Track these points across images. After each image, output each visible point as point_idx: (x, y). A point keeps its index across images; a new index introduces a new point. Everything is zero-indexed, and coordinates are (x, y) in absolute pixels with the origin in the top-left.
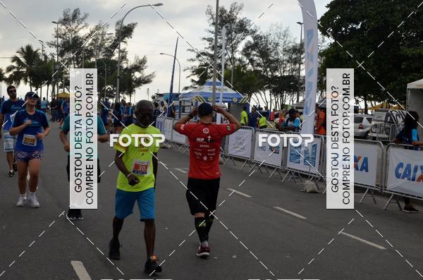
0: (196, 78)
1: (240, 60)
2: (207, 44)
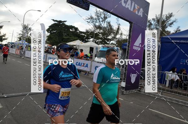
0: (19, 39)
1: (29, 36)
2: (22, 32)
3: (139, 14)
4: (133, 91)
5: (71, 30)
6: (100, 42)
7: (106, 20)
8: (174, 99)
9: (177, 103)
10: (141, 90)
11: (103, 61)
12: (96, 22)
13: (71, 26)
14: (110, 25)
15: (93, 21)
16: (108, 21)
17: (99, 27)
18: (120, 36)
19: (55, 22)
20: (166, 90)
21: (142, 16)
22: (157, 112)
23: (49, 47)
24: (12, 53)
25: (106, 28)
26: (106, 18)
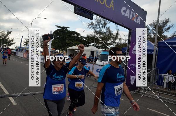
3: (137, 22)
4: (133, 92)
5: (73, 35)
6: (100, 46)
7: (106, 26)
8: (171, 100)
9: (174, 103)
10: (140, 91)
11: (104, 64)
12: (96, 28)
13: (74, 31)
14: (109, 31)
15: (94, 27)
16: (108, 27)
17: (100, 33)
18: (119, 41)
19: (59, 28)
20: (164, 91)
21: (139, 23)
22: (156, 111)
23: (53, 51)
24: (21, 56)
25: (105, 34)
26: (106, 24)
